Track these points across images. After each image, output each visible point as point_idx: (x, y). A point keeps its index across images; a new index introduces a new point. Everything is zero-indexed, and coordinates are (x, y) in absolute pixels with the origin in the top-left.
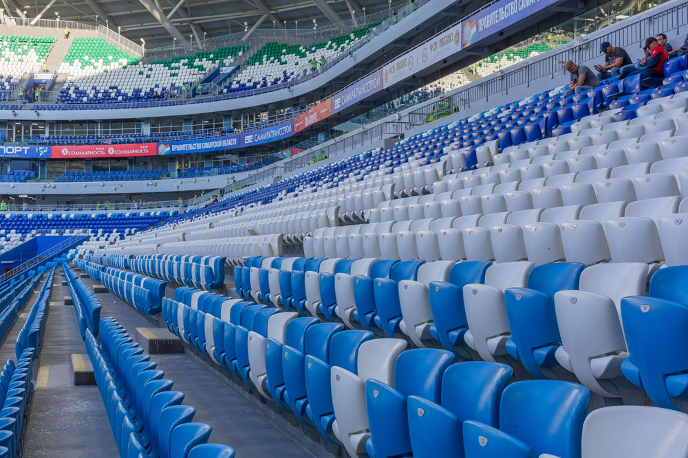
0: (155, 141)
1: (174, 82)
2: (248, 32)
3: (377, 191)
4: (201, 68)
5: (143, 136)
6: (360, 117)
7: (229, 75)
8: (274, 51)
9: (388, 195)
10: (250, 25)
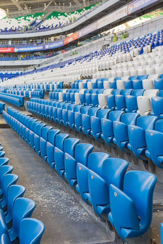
0: (13, 47)
1: (19, 25)
2: (46, 7)
3: (94, 68)
4: (29, 20)
5: (8, 45)
6: (87, 40)
7: (39, 23)
8: (55, 14)
9: (97, 70)
10: (47, 5)
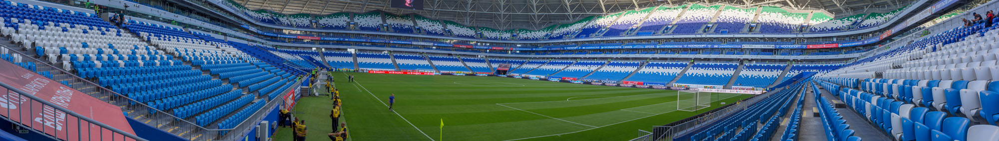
0: (837, 43)
1: (843, 25)
2: (866, 9)
3: (905, 58)
4: (851, 21)
5: (834, 41)
6: (900, 35)
7: (860, 23)
8: (874, 15)
9: (909, 59)
10: (866, 7)
